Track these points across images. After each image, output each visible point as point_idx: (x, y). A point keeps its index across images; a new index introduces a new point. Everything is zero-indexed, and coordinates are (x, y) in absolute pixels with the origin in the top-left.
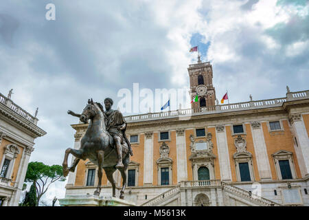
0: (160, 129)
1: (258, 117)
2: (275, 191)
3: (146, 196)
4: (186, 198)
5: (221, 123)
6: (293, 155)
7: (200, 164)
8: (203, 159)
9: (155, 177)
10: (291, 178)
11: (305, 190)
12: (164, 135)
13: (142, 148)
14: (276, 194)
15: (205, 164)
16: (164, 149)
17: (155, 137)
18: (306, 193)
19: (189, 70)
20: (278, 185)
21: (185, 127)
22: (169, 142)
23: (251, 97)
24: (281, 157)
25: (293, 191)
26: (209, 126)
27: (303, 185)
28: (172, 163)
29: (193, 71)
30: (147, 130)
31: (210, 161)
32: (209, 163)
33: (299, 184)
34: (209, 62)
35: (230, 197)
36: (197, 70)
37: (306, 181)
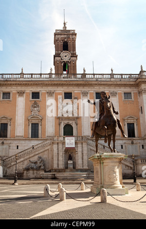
0: (32, 89)
1: (116, 88)
2: (122, 146)
3: (18, 146)
4: (58, 149)
5: (86, 89)
6: (138, 120)
7: (66, 122)
8: (68, 118)
9: (26, 131)
10: (134, 137)
11: (143, 146)
12: (36, 95)
13: (15, 105)
14: (122, 148)
15: (70, 122)
16: (35, 107)
17: (27, 96)
18: (143, 148)
19: (55, 34)
20: (124, 141)
21: (55, 89)
22: (40, 101)
23: (112, 70)
24: (129, 121)
25: (134, 146)
26: (75, 91)
27: (142, 142)
28: (41, 120)
29: (59, 36)
30: (20, 89)
31: (74, 120)
32: (74, 122)
33: (139, 141)
34: (74, 30)
35: (91, 149)
36: (62, 36)
37: (144, 139)
